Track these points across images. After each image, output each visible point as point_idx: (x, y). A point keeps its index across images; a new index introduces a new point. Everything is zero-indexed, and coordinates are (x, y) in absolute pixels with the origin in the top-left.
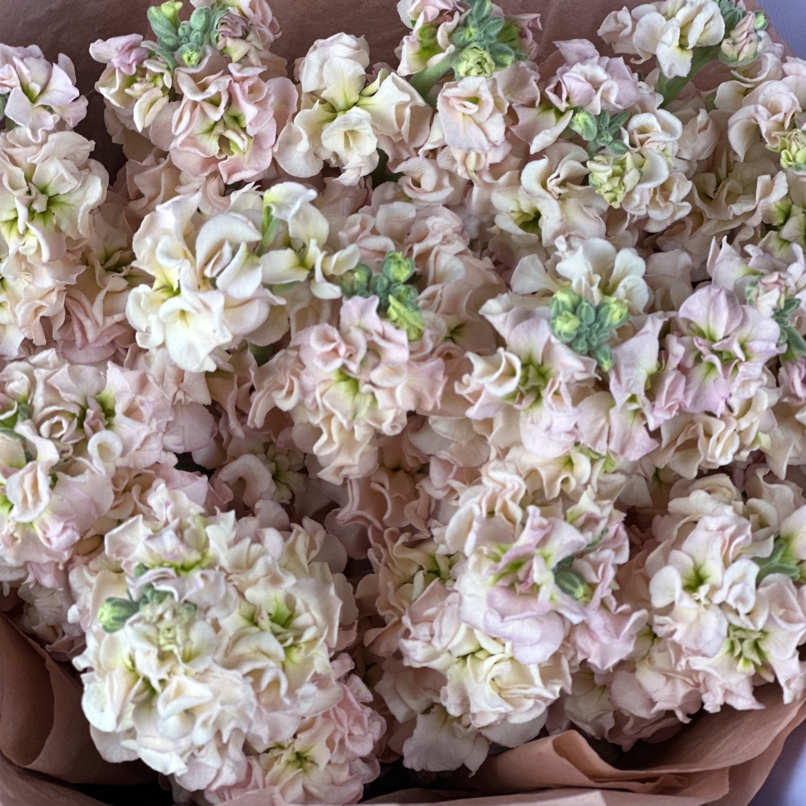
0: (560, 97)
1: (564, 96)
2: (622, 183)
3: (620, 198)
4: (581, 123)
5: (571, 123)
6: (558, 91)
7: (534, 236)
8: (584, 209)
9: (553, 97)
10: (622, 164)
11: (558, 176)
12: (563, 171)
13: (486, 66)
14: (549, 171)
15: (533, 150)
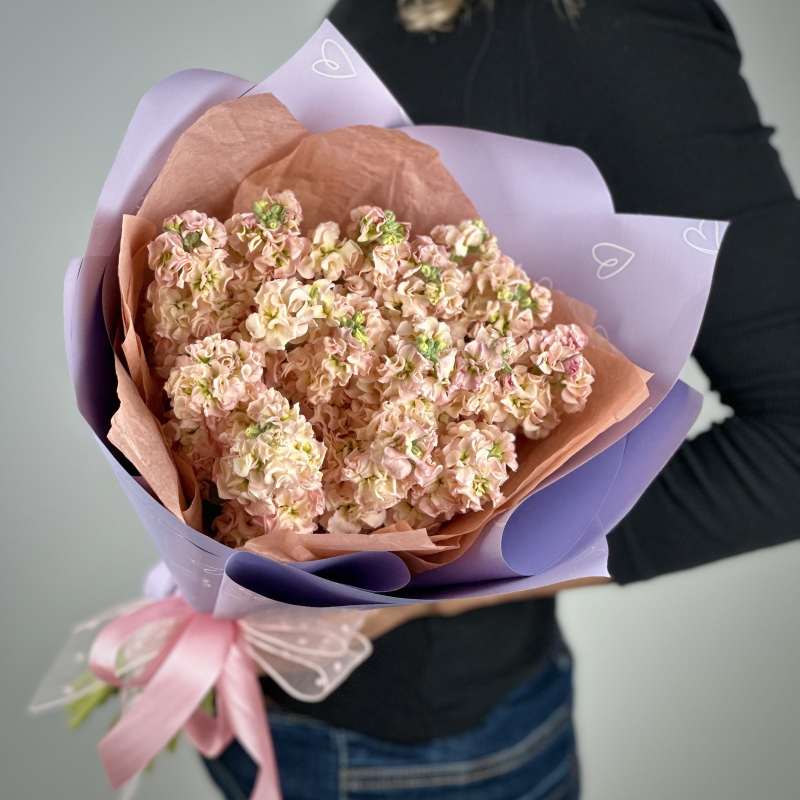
0: (418, 257)
1: (420, 258)
2: (438, 296)
3: (436, 301)
4: (426, 268)
5: (421, 269)
6: (418, 255)
7: (399, 312)
8: (421, 305)
9: (415, 257)
10: (440, 288)
11: (413, 289)
12: (415, 287)
13: (394, 241)
14: (411, 285)
15: (405, 277)
